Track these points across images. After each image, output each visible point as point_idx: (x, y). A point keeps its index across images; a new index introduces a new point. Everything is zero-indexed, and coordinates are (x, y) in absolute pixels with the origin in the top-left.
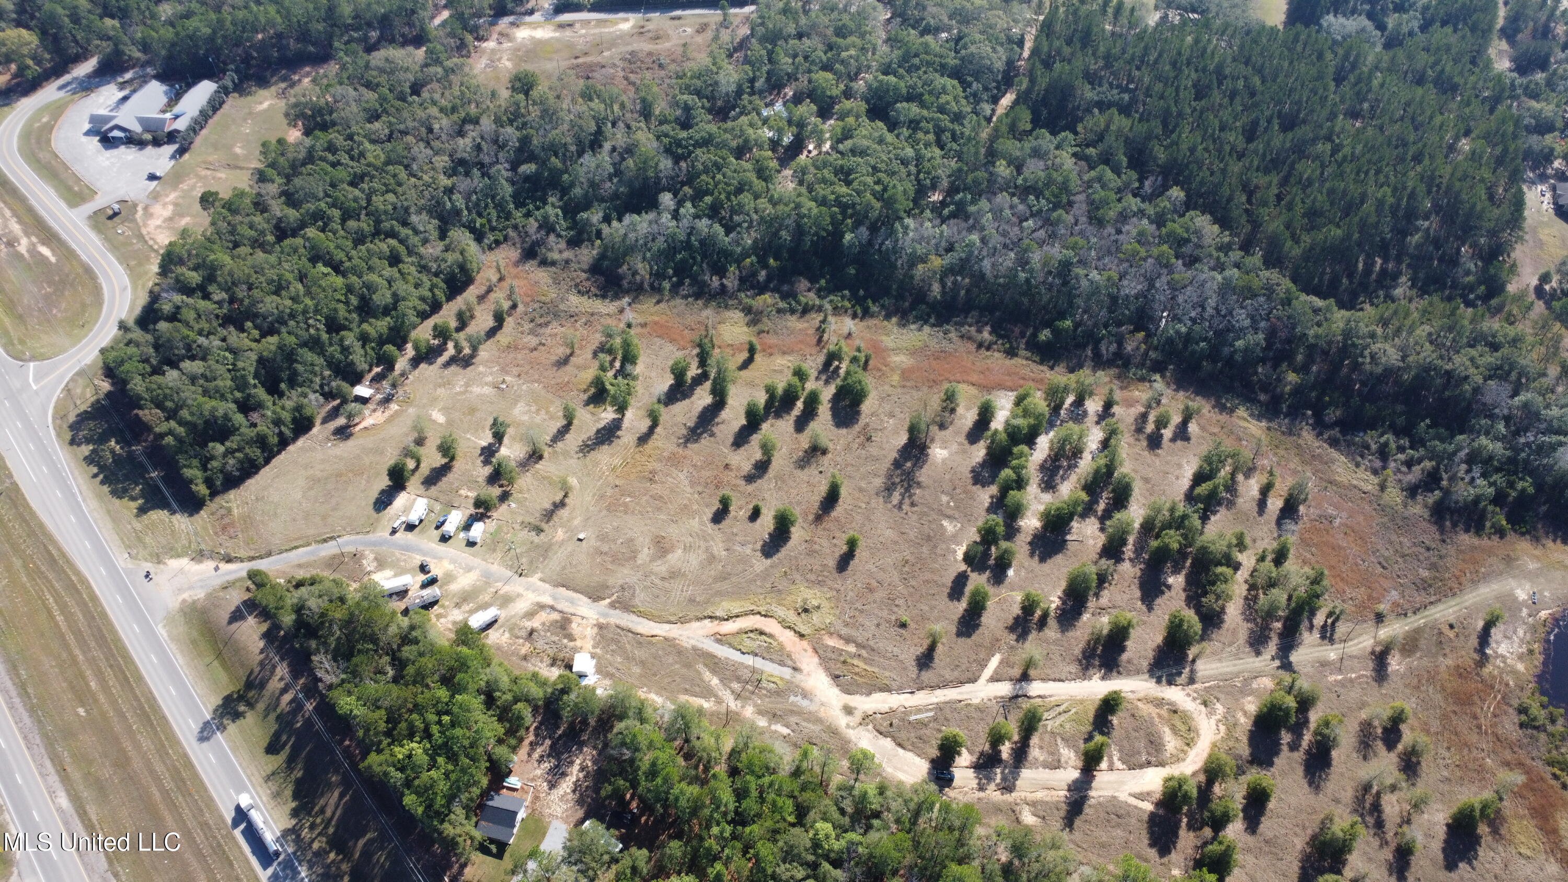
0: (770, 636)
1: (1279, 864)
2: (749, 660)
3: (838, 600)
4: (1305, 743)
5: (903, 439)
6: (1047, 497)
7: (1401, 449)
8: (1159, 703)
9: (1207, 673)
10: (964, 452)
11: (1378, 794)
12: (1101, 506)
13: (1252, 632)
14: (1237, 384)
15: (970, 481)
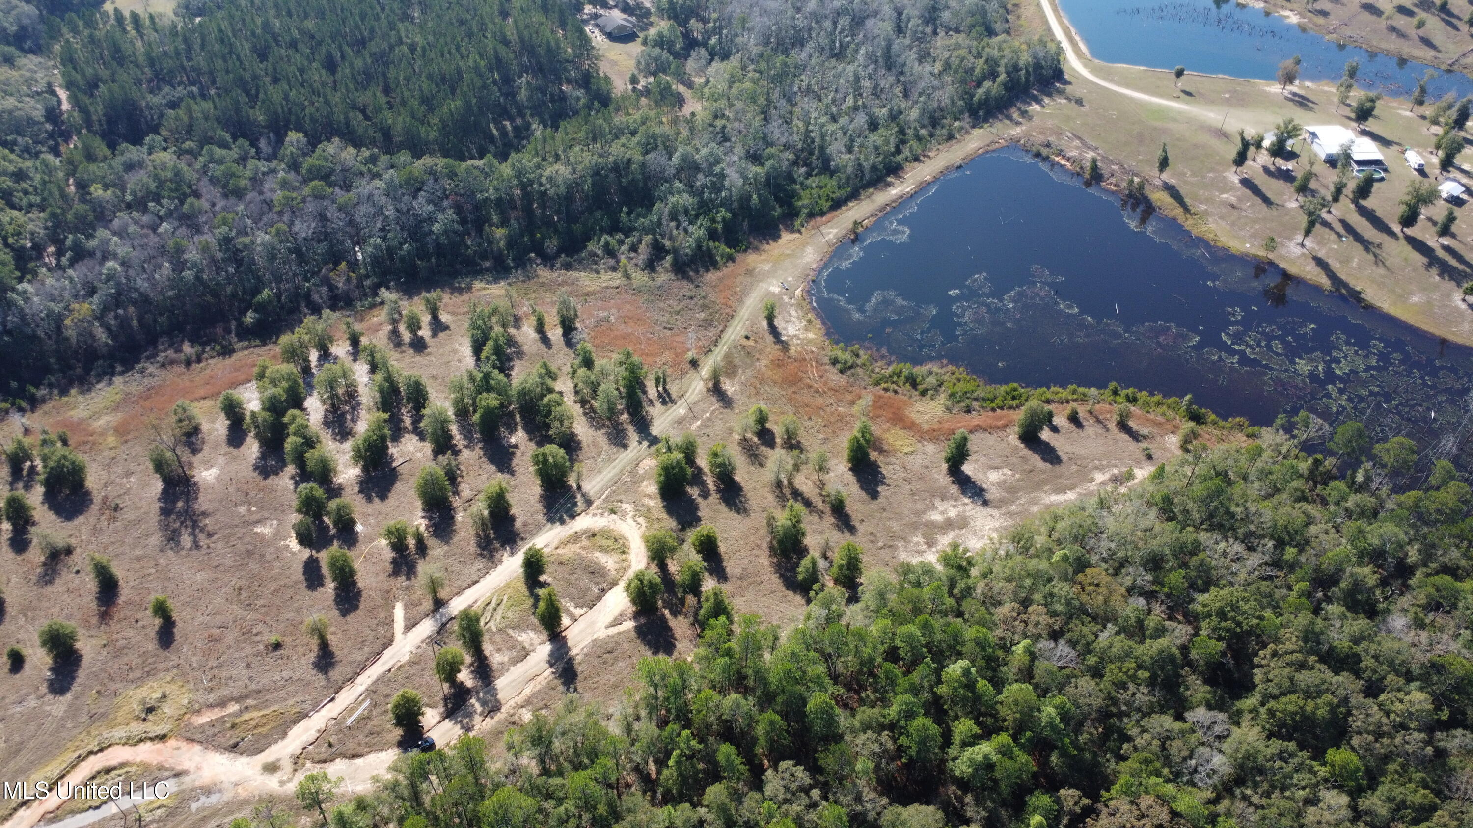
0: (122, 765)
1: (763, 587)
2: (111, 809)
3: (184, 674)
4: (711, 486)
5: (157, 486)
6: (348, 445)
7: (621, 243)
8: (575, 538)
9: (597, 488)
10: (235, 458)
11: (790, 482)
12: (408, 421)
13: (608, 434)
14: (458, 267)
15: (260, 478)
